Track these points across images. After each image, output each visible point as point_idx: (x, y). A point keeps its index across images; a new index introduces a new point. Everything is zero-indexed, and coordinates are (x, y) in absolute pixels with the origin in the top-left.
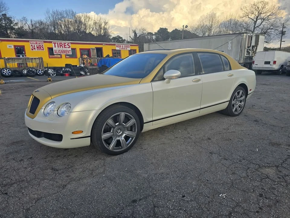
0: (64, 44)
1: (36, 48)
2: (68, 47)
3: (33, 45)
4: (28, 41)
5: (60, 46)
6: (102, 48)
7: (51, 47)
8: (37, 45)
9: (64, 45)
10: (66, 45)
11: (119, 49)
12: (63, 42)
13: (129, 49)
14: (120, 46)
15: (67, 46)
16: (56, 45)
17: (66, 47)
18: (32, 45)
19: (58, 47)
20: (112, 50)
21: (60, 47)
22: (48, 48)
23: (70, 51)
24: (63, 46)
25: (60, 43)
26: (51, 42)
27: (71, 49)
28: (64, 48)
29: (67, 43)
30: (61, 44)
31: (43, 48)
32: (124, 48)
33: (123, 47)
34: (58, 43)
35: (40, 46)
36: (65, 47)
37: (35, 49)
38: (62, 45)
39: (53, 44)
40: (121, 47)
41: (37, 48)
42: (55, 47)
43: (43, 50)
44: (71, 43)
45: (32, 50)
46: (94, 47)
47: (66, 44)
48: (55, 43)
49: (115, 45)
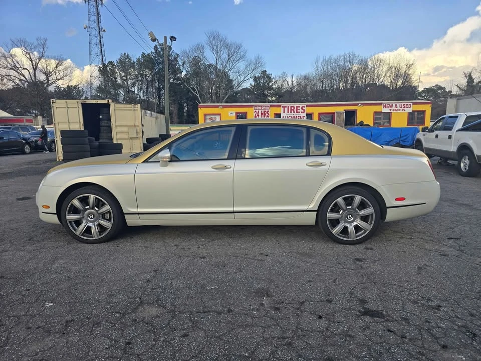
0: (297, 107)
1: (260, 114)
2: (302, 112)
3: (257, 111)
4: (252, 106)
5: (291, 110)
6: (357, 110)
7: (279, 112)
8: (262, 110)
9: (297, 109)
10: (299, 110)
11: (389, 111)
12: (296, 105)
13: (410, 110)
14: (391, 106)
15: (301, 110)
16: (286, 109)
17: (299, 112)
18: (255, 111)
19: (288, 112)
20: (375, 112)
21: (291, 112)
22: (275, 114)
23: (304, 117)
24: (295, 110)
25: (291, 107)
26: (280, 106)
27: (306, 115)
28: (295, 114)
29: (301, 106)
30: (293, 108)
31: (268, 114)
32: (399, 108)
33: (396, 107)
34: (288, 107)
35: (265, 111)
36: (297, 112)
37: (258, 116)
38: (293, 110)
39: (282, 109)
40: (394, 108)
41: (262, 114)
42: (284, 112)
43: (268, 117)
44: (308, 106)
45: (255, 117)
46: (341, 109)
47: (299, 107)
48: (284, 107)
49: (381, 104)
